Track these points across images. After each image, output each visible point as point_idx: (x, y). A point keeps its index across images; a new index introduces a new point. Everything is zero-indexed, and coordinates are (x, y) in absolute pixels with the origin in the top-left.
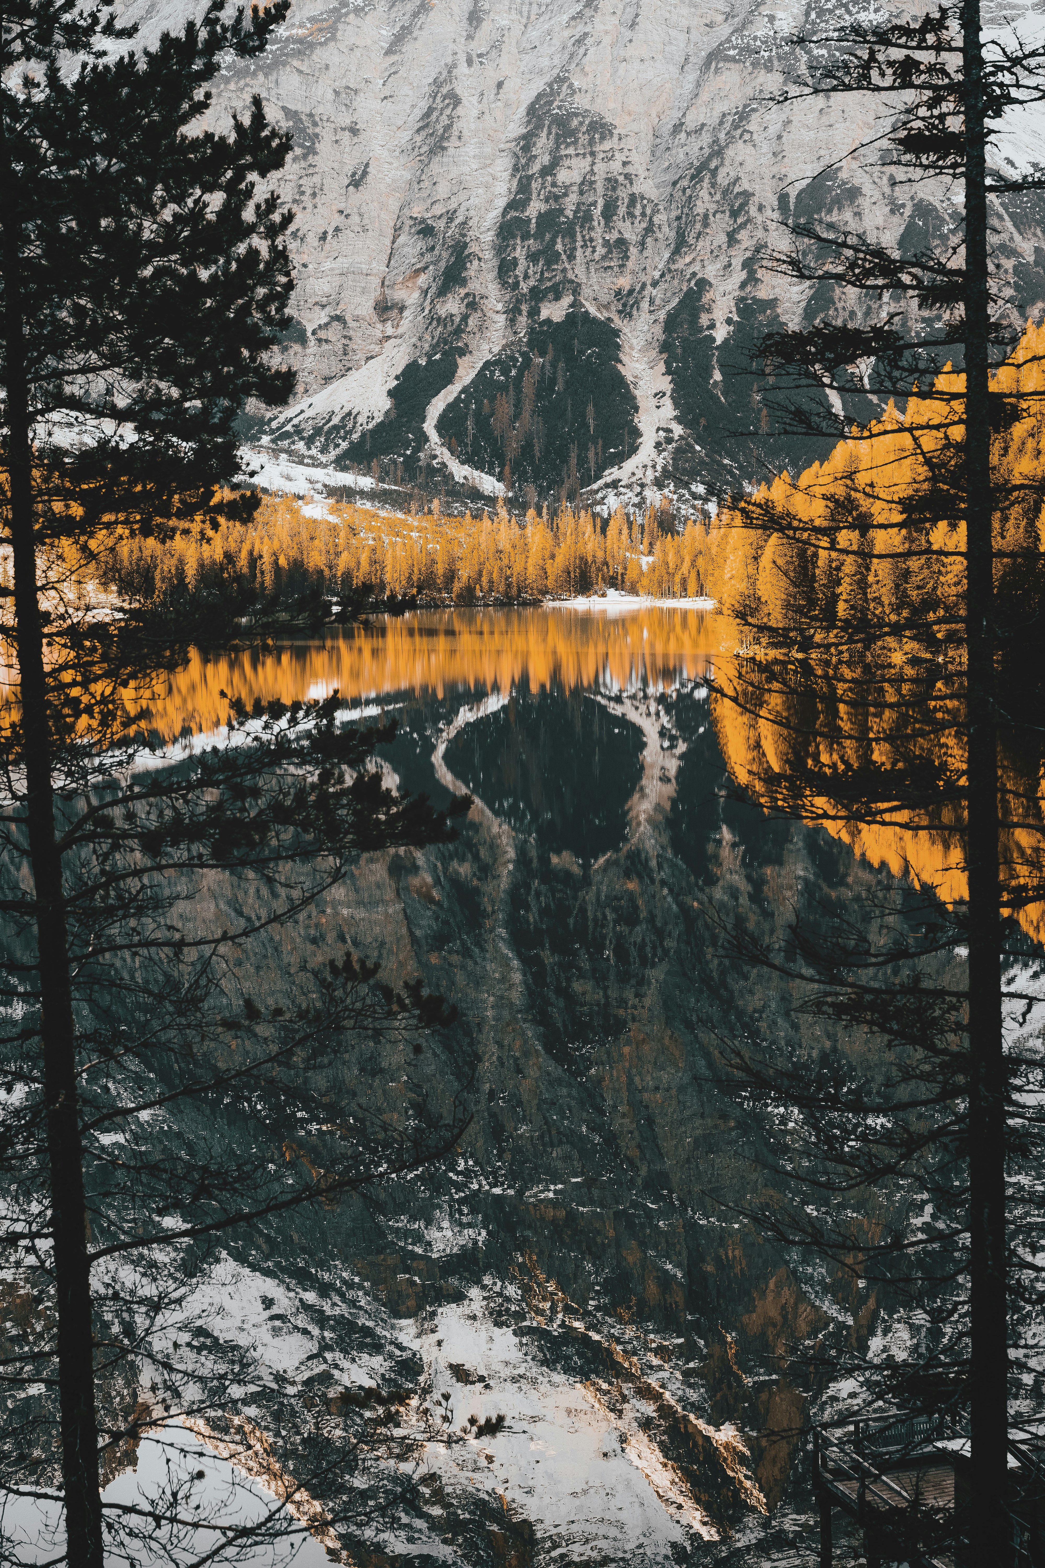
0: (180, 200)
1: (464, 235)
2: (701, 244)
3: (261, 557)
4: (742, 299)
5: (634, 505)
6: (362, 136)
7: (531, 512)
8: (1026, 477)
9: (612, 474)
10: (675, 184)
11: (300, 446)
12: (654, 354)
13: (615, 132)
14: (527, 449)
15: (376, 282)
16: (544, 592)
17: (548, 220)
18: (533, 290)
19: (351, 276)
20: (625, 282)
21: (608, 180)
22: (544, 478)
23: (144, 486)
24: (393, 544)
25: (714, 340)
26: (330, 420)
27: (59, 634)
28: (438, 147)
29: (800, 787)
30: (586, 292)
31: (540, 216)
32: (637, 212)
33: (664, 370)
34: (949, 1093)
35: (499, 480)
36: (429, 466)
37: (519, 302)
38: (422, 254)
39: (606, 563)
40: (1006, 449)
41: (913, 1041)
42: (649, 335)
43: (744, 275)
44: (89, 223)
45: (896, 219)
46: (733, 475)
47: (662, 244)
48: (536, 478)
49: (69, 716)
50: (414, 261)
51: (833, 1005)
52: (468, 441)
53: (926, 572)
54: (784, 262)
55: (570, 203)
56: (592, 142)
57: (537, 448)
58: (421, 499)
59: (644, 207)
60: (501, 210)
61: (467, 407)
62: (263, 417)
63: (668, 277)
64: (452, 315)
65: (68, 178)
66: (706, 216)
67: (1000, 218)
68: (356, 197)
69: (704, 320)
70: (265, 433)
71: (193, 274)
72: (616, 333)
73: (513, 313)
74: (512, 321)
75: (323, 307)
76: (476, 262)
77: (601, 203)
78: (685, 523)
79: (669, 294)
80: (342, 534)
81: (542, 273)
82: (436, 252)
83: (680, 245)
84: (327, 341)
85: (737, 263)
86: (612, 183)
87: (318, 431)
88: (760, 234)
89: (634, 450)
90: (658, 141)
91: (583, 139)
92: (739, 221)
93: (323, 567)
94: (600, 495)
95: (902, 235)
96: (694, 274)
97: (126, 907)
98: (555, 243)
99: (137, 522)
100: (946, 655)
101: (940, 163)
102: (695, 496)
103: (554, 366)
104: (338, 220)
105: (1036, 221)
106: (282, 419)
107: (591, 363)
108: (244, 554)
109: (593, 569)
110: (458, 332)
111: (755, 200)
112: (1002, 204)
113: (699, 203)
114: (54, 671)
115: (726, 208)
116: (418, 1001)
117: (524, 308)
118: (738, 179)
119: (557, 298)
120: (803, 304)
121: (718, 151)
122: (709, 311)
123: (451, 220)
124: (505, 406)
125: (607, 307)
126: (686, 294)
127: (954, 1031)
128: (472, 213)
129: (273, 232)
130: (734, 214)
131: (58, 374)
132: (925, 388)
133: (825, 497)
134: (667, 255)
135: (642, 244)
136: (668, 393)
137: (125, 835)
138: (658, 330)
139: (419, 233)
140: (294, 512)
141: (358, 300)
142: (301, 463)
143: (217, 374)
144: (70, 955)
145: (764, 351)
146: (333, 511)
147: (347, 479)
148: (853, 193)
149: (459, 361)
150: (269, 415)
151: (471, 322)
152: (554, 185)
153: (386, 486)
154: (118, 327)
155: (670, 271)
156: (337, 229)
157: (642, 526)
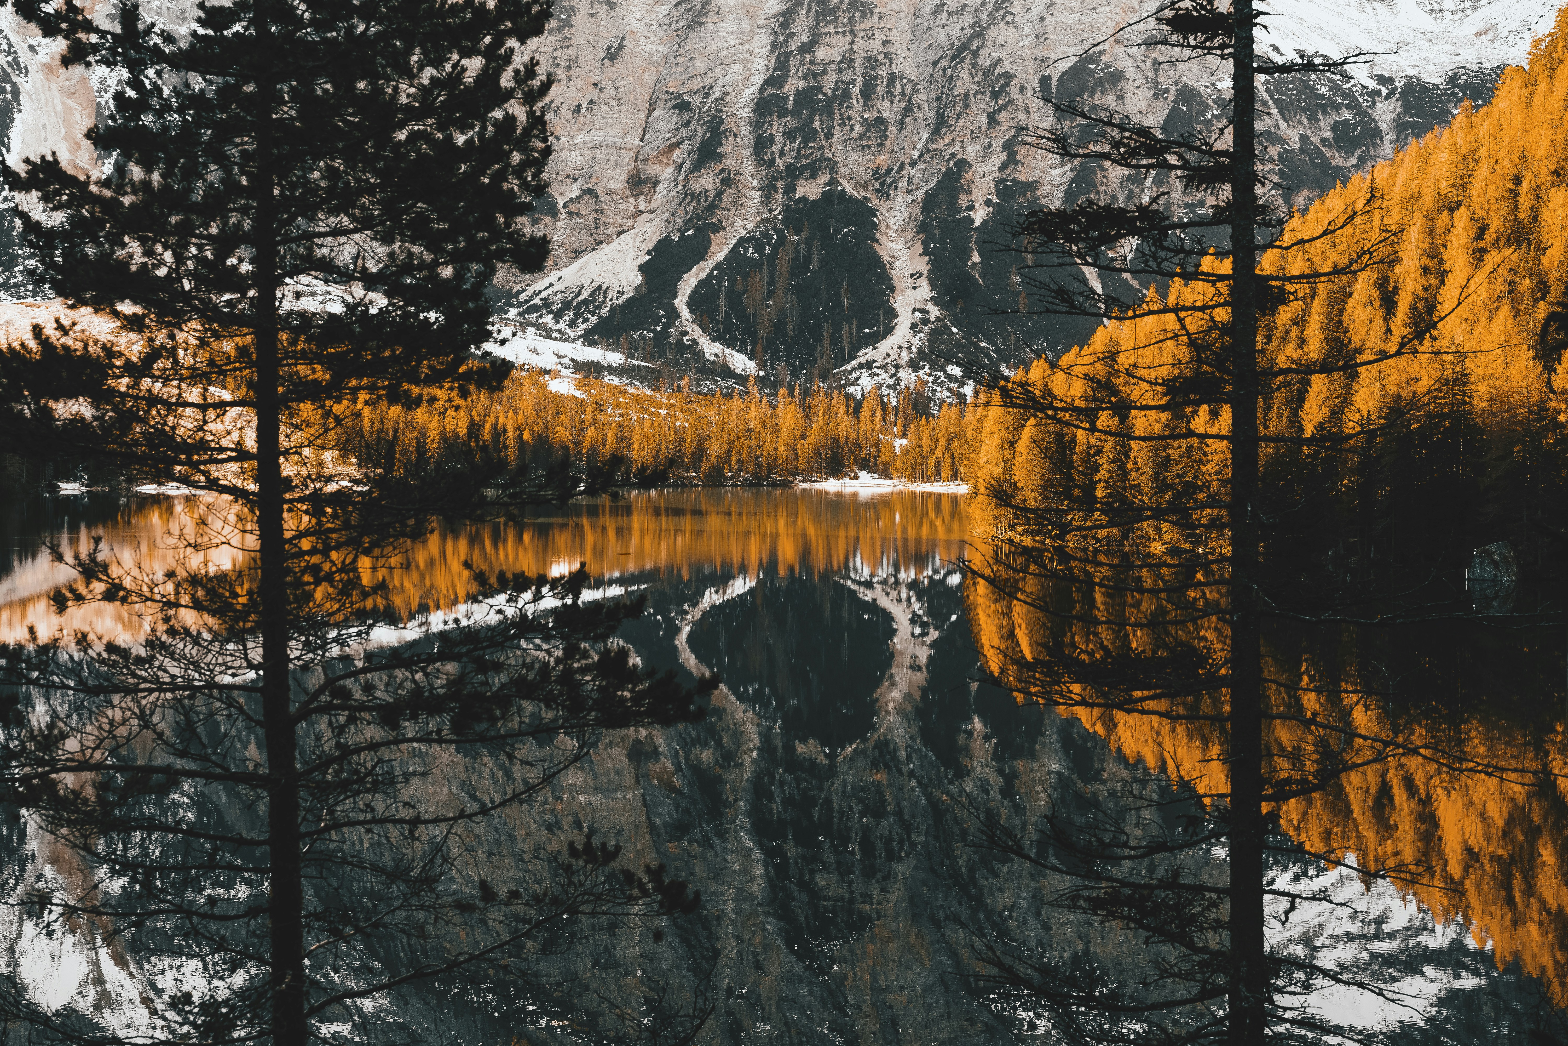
0: (438, 63)
1: (720, 111)
2: (961, 124)
3: (505, 431)
4: (1002, 181)
5: (888, 387)
6: (620, 10)
7: (783, 391)
8: (1293, 361)
9: (867, 354)
10: (935, 63)
11: (549, 319)
12: (911, 234)
13: (876, 11)
14: (780, 327)
15: (629, 156)
16: (794, 473)
17: (805, 98)
18: (789, 167)
19: (604, 150)
20: (883, 161)
21: (868, 58)
22: (796, 358)
23: (393, 351)
24: (641, 421)
25: (972, 221)
26: (579, 294)
27: (301, 500)
28: (696, 23)
29: (1057, 673)
30: (844, 170)
31: (798, 93)
32: (897, 91)
33: (921, 251)
34: (1209, 993)
35: (750, 359)
36: (680, 342)
37: (774, 178)
38: (677, 129)
39: (859, 445)
40: (1269, 338)
41: (1171, 939)
42: (907, 214)
43: (1003, 157)
44: (345, 86)
45: (1159, 104)
46: (990, 358)
47: (921, 124)
48: (789, 357)
49: (309, 583)
50: (668, 135)
51: (1088, 899)
52: (720, 318)
53: (1186, 460)
54: (1048, 139)
55: (828, 83)
56: (851, 20)
57: (790, 327)
58: (670, 375)
59: (904, 86)
60: (758, 86)
61: (719, 283)
62: (511, 289)
63: (927, 157)
64: (706, 191)
65: (325, 40)
66: (966, 97)
67: (1265, 104)
68: (612, 71)
69: (963, 201)
70: (513, 305)
71: (449, 139)
72: (873, 212)
73: (768, 190)
74: (767, 199)
75: (575, 180)
76: (731, 139)
77: (860, 81)
78: (940, 406)
79: (927, 175)
80: (589, 410)
81: (799, 150)
82: (691, 127)
83: (940, 125)
84: (578, 214)
85: (997, 143)
86: (871, 62)
87: (567, 305)
88: (1021, 116)
89: (889, 330)
90: (919, 20)
91: (844, 17)
92: (1000, 102)
93: (568, 443)
94: (853, 376)
95: (1165, 120)
96: (953, 155)
97: (361, 781)
98: (813, 121)
99: (383, 388)
100: (1206, 546)
101: (1208, 44)
102: (951, 378)
103: (809, 243)
104: (593, 94)
105: (1302, 108)
106: (530, 291)
107: (847, 242)
108: (487, 428)
109: (846, 450)
110: (712, 208)
111: (1017, 81)
112: (1267, 91)
113: (959, 83)
114: (294, 537)
115: (987, 88)
116: (659, 887)
117: (780, 185)
118: (999, 60)
119: (814, 176)
120: (1064, 187)
121: (979, 32)
122: (968, 192)
123: (707, 95)
124: (759, 283)
125: (864, 186)
126: (945, 175)
127: (1215, 929)
128: (729, 89)
129: (530, 98)
130: (995, 95)
131: (310, 236)
132: (1190, 269)
133: (1086, 377)
134: (926, 135)
135: (902, 123)
136: (925, 274)
137: (363, 707)
138: (916, 209)
139: (674, 107)
140: (541, 387)
141: (610, 173)
142: (548, 337)
143: (470, 240)
144: (302, 829)
145: (1027, 229)
146: (580, 386)
147: (594, 354)
148: (1116, 77)
149: (713, 237)
150: (517, 288)
151: (725, 198)
152: (813, 62)
153: (635, 362)
154: (370, 190)
155: (929, 151)
156: (591, 103)
157: (896, 408)
